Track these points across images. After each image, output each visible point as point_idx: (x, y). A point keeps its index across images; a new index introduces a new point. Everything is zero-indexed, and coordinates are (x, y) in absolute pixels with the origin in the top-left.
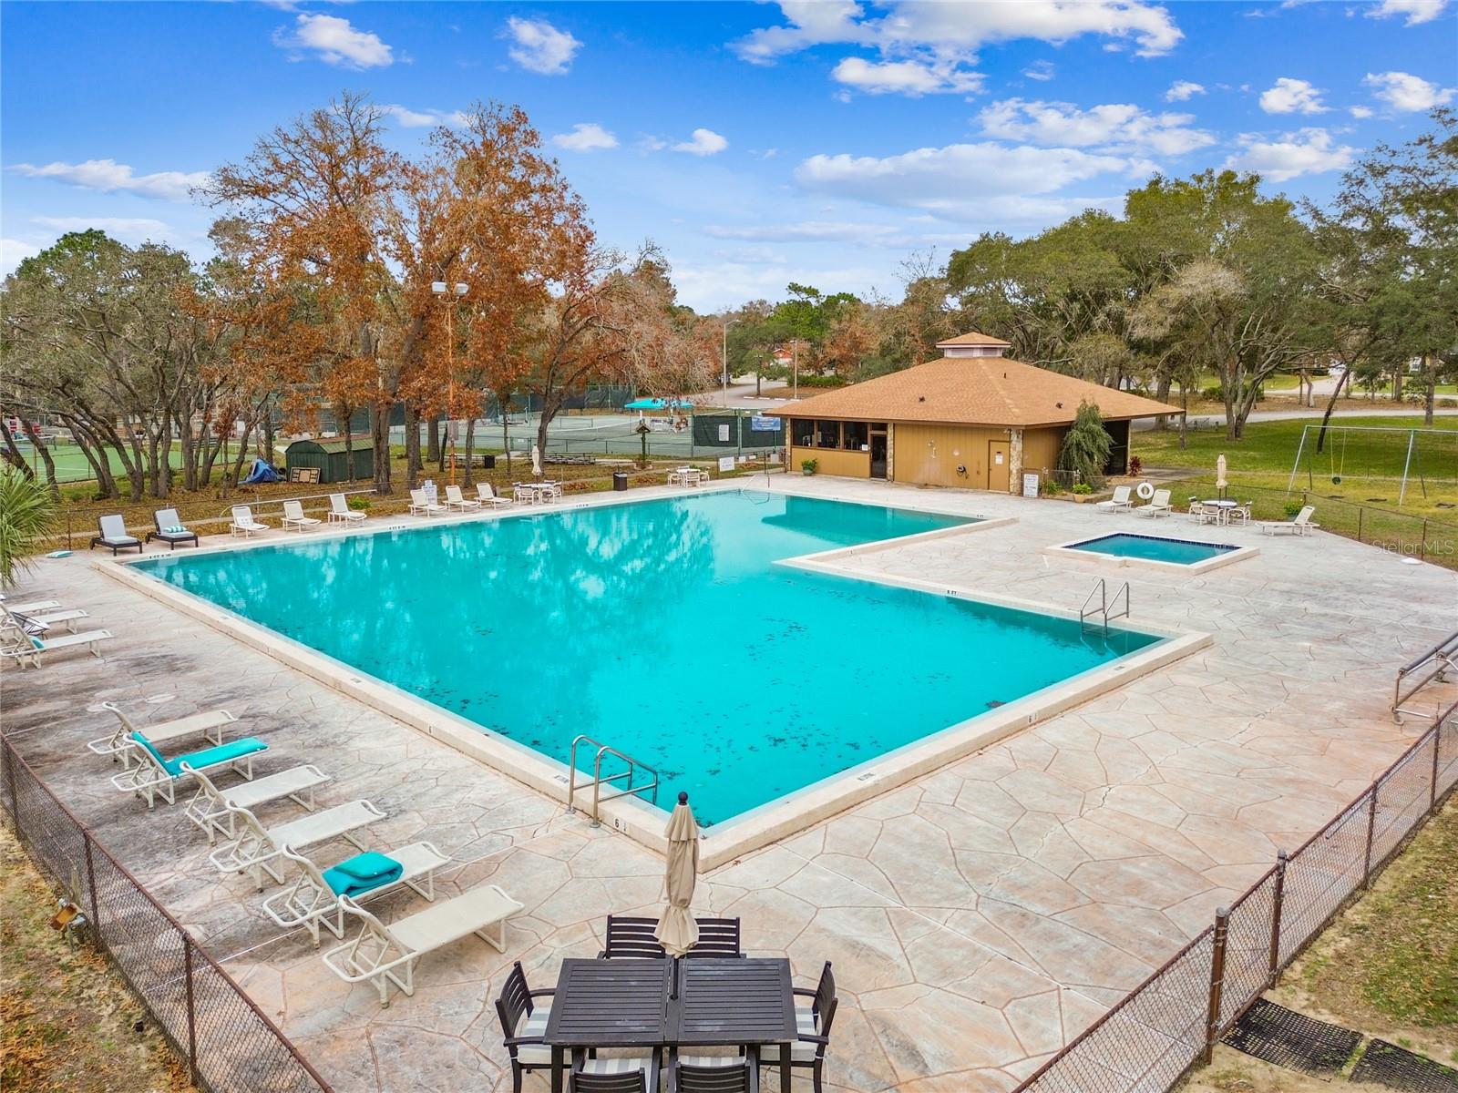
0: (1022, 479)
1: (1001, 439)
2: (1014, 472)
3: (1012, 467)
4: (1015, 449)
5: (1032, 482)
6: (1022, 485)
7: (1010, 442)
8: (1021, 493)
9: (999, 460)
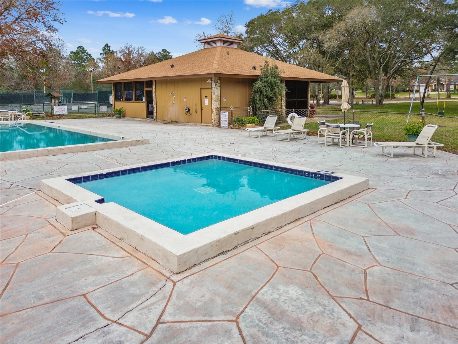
0: (219, 115)
1: (206, 87)
2: (214, 110)
3: (213, 106)
4: (214, 94)
5: (225, 116)
6: (219, 119)
7: (211, 88)
8: (219, 126)
9: (206, 102)
